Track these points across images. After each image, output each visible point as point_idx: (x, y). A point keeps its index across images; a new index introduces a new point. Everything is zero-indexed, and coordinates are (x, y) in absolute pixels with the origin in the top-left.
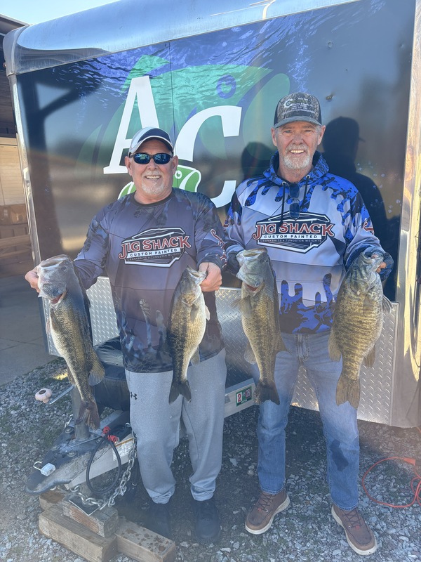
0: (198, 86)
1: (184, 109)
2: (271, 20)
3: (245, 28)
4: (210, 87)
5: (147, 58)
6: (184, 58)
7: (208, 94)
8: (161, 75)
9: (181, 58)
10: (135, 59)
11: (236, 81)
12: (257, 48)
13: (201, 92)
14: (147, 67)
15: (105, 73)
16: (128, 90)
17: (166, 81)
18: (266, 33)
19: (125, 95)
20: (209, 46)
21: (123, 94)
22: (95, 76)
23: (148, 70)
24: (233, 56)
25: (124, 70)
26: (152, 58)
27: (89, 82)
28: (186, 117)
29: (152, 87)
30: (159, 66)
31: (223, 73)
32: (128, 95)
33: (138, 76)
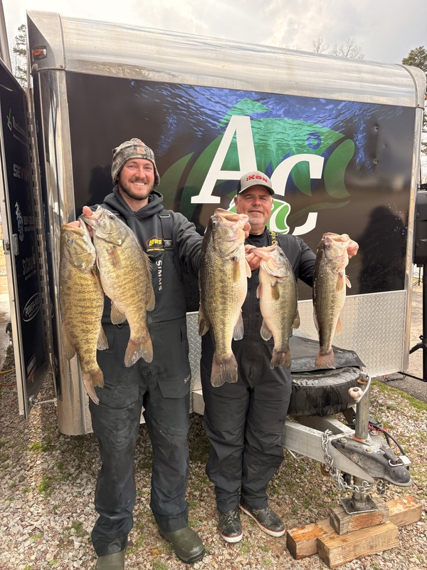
0: (292, 135)
1: (280, 152)
2: (345, 101)
3: (329, 101)
4: (302, 138)
5: (249, 101)
6: (282, 111)
7: (300, 143)
8: (262, 119)
9: (280, 110)
10: (237, 99)
11: (322, 137)
12: (336, 118)
13: (295, 140)
14: (249, 109)
15: (202, 103)
16: (227, 124)
17: (265, 125)
18: (341, 109)
19: (224, 129)
20: (303, 107)
21: (221, 127)
22: (190, 103)
23: (250, 112)
24: (320, 119)
25: (224, 105)
26: (255, 103)
27: (181, 108)
28: (281, 158)
29: (252, 127)
30: (260, 111)
31: (312, 129)
32: (227, 129)
33: (239, 114)
